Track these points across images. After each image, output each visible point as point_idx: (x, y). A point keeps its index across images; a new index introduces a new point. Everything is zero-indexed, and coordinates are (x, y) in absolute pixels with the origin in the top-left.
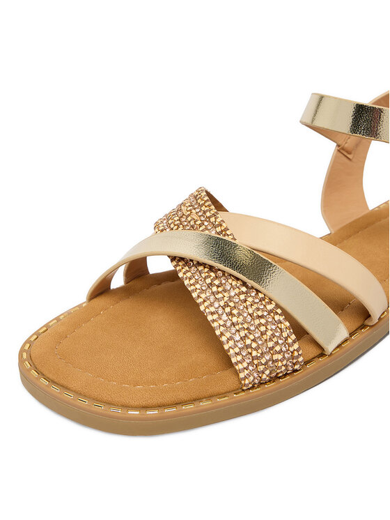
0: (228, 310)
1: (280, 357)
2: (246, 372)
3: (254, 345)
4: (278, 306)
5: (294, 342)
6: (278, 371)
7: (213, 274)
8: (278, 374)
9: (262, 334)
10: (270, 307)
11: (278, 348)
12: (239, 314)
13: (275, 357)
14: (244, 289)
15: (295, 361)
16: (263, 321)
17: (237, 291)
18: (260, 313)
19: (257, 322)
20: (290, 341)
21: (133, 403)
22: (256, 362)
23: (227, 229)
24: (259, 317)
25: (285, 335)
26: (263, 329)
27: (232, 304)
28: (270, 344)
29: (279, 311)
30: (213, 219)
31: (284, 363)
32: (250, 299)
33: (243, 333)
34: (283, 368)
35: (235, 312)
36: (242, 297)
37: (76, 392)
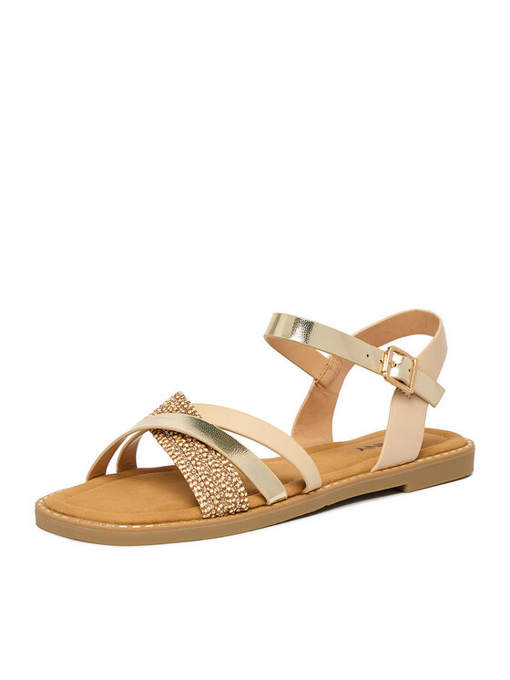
0: (193, 462)
1: (231, 495)
2: (205, 504)
3: (212, 485)
4: (230, 462)
5: (241, 486)
6: (230, 507)
7: (184, 441)
8: (229, 510)
9: (217, 478)
10: (224, 462)
11: (229, 489)
12: (202, 465)
13: (227, 495)
14: (206, 450)
15: (242, 501)
16: (219, 470)
17: (201, 451)
18: (217, 465)
19: (214, 470)
20: (238, 485)
21: (122, 521)
22: (212, 497)
23: (195, 412)
24: (216, 468)
25: (234, 480)
26: (218, 475)
27: (197, 459)
28: (223, 486)
29: (231, 465)
30: (186, 406)
31: (234, 500)
32: (210, 456)
33: (203, 477)
34: (233, 505)
35: (199, 463)
36: (205, 455)
37: (80, 518)
